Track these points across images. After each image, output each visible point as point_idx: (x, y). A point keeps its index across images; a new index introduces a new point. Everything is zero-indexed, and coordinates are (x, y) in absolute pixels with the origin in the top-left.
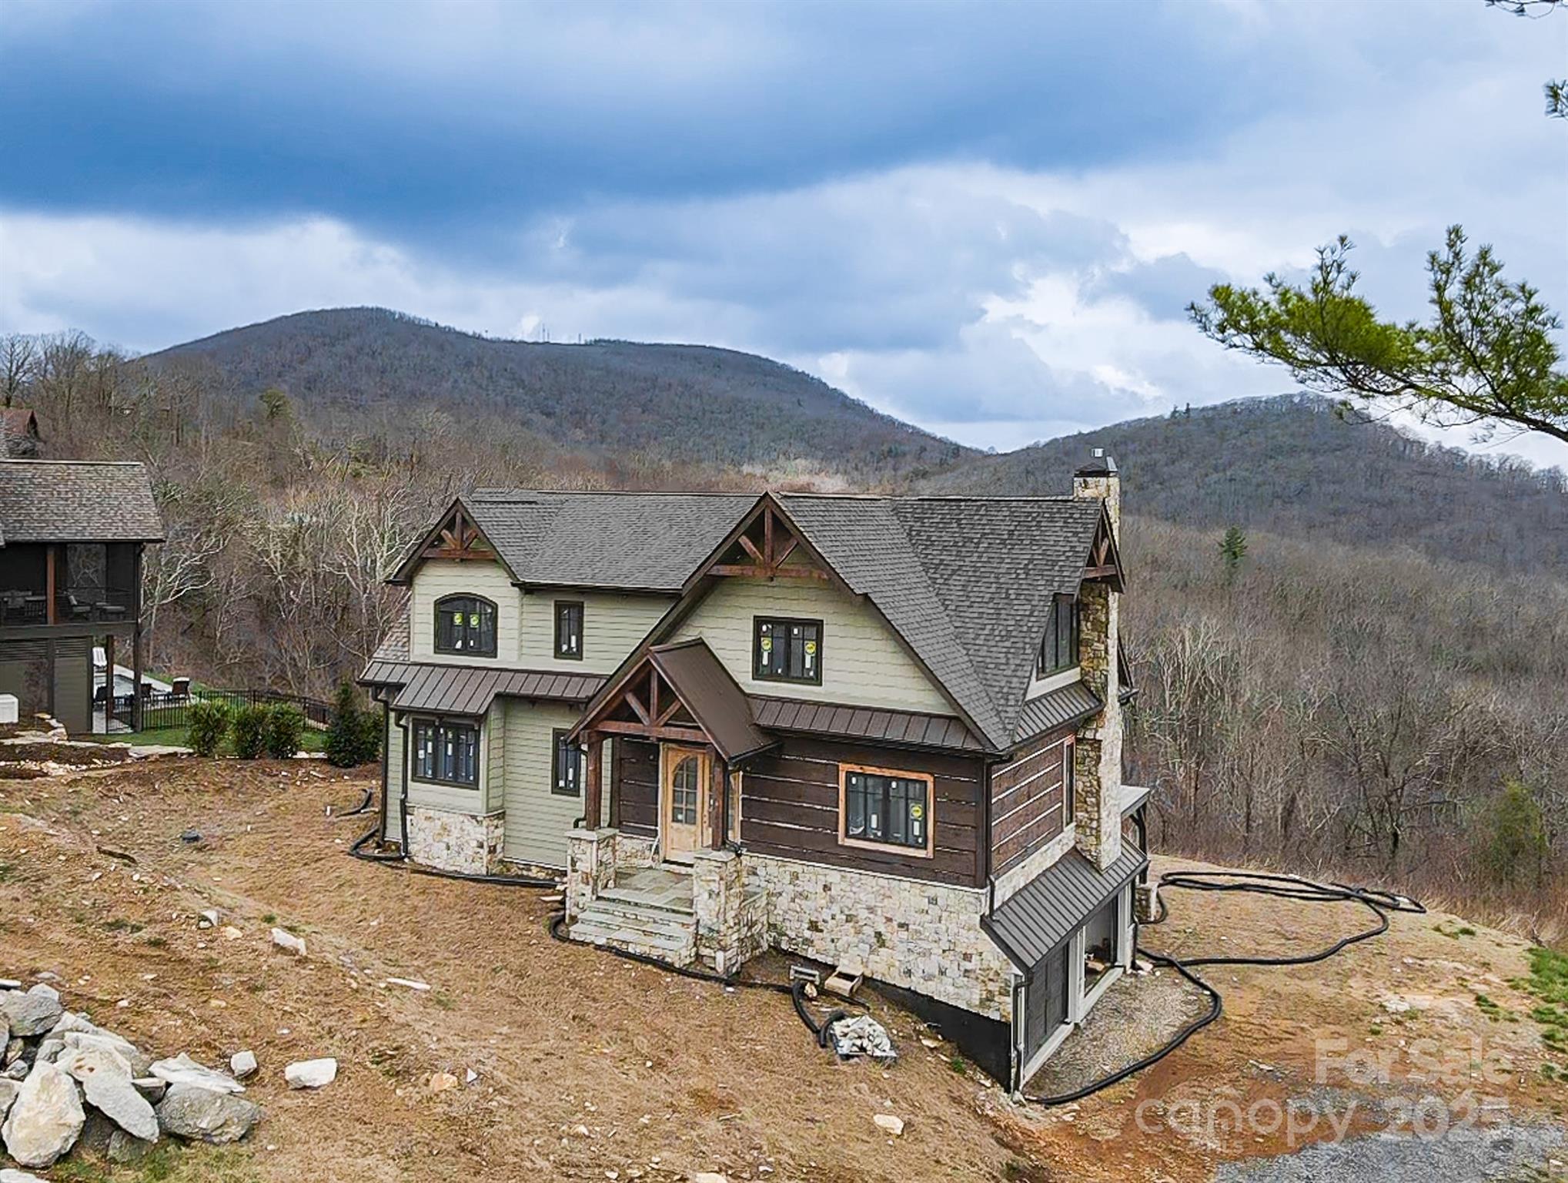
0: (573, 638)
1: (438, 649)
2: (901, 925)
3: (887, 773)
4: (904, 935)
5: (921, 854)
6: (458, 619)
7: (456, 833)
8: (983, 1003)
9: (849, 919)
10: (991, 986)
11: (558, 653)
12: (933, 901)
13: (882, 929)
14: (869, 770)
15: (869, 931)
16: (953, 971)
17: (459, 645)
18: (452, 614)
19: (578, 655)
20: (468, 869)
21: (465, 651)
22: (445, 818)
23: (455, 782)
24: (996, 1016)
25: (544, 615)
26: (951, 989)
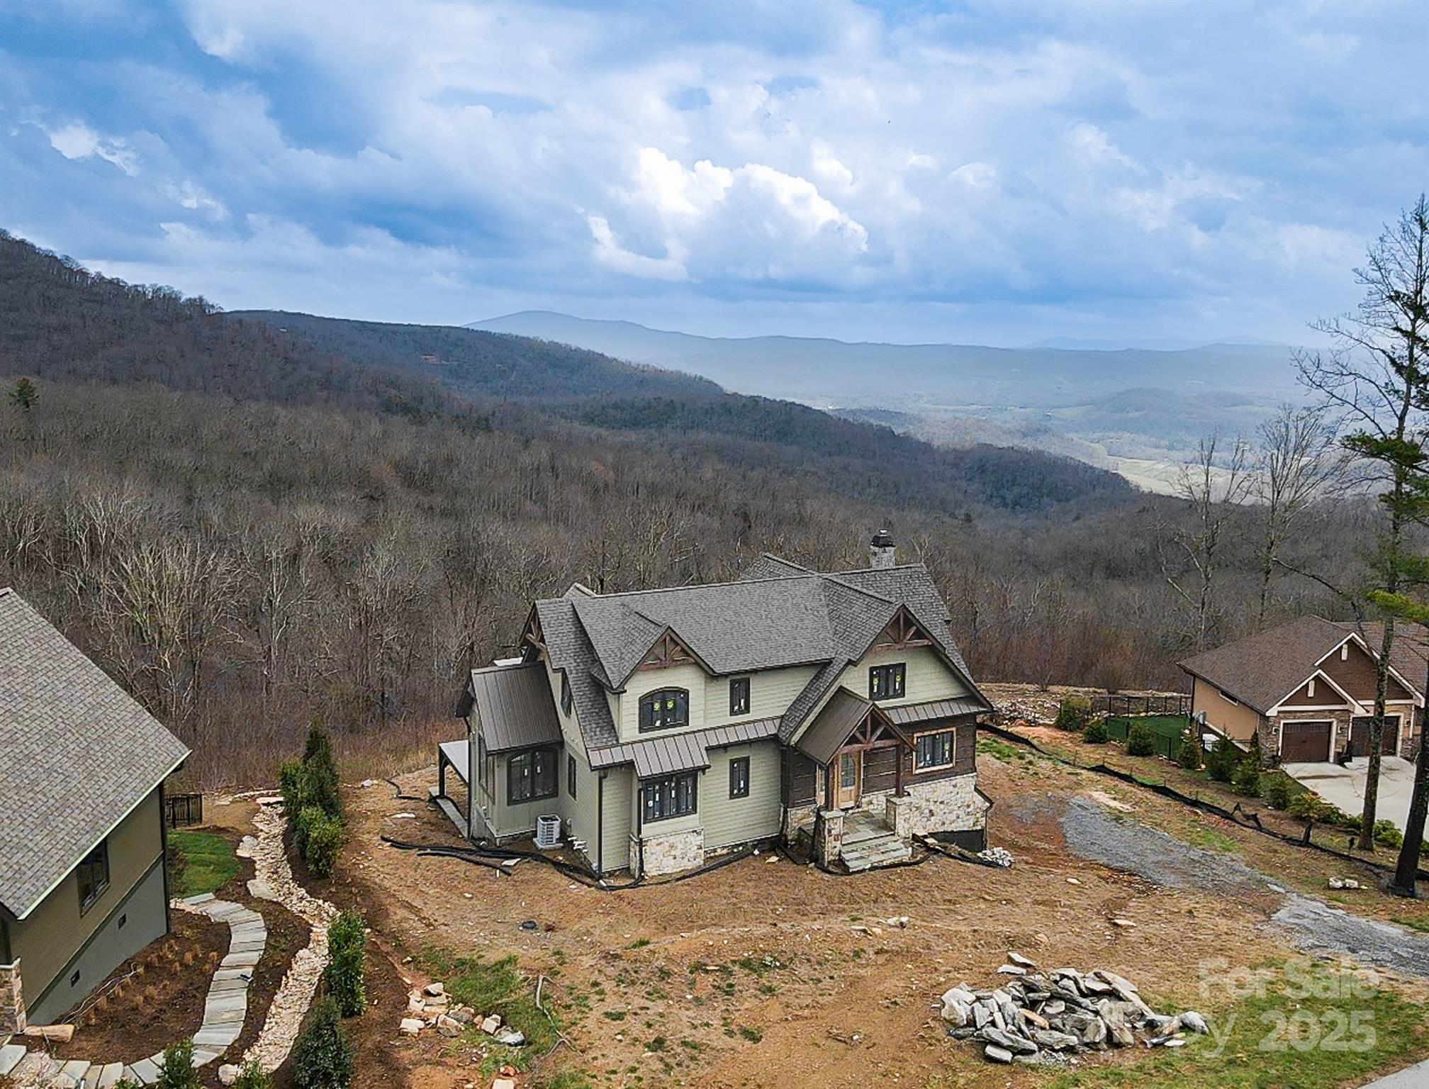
0: (742, 701)
1: (641, 730)
2: (942, 803)
3: (934, 732)
4: (942, 806)
5: (951, 765)
6: (657, 706)
7: (680, 846)
8: (974, 825)
9: (917, 808)
10: (978, 815)
11: (733, 713)
12: (955, 786)
13: (932, 808)
14: (926, 733)
15: (927, 811)
16: (962, 815)
17: (658, 723)
18: (653, 705)
19: (747, 710)
20: (691, 865)
21: (664, 726)
22: (672, 839)
23: (679, 813)
24: (979, 828)
25: (723, 692)
26: (961, 824)
